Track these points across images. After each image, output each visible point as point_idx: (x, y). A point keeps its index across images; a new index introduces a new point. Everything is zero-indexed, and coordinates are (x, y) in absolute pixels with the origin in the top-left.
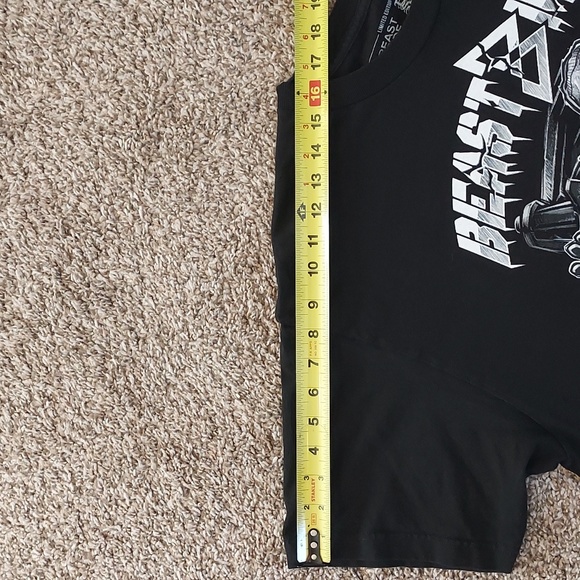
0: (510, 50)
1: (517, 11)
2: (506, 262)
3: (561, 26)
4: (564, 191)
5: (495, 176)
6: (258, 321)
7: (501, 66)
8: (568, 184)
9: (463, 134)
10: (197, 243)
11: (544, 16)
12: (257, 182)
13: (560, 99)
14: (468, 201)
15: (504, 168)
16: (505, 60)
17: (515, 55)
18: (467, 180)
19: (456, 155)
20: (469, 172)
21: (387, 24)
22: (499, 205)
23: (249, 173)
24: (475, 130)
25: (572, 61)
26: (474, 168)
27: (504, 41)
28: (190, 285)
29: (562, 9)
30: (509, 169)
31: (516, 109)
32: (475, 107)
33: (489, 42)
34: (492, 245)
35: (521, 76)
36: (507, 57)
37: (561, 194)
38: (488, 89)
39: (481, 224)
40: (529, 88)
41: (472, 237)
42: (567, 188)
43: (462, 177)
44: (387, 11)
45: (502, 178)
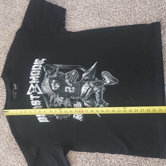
0: (33, 88)
1: (32, 83)
2: (48, 121)
3: (39, 82)
6: (16, 148)
7: (33, 92)
9: (33, 104)
10: (2, 140)
11: (36, 82)
12: (7, 126)
17: (34, 89)
21: (14, 93)
23: (5, 125)
28: (4, 147)
29: (38, 79)
30: (42, 106)
31: (38, 97)
32: (33, 99)
33: (30, 89)
34: (44, 120)
35: (36, 92)
37: (50, 107)
38: (33, 96)
39: (41, 117)
40: (38, 93)
41: (41, 120)
44: (13, 91)
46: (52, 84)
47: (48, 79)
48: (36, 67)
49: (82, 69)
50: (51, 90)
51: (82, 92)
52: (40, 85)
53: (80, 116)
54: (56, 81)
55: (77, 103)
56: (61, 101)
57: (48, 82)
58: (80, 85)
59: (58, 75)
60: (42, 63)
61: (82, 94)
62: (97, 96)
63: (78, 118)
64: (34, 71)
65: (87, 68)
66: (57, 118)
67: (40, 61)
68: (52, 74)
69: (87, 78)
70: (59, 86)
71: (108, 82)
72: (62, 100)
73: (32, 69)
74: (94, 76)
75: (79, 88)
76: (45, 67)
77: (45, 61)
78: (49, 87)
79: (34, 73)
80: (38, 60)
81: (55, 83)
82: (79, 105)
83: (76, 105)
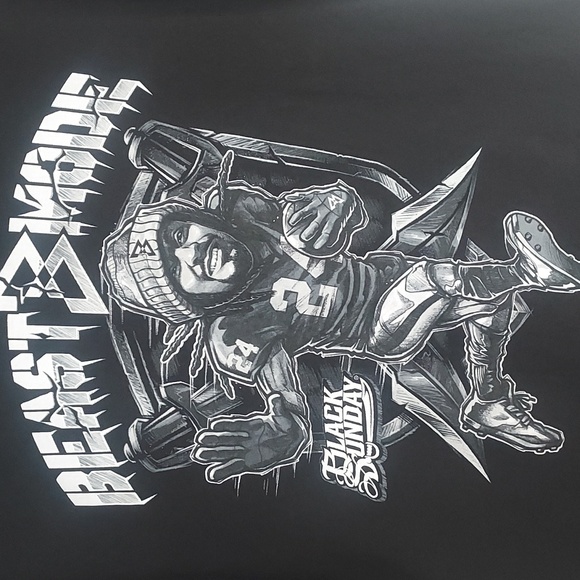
0: (37, 271)
1: (25, 229)
2: (135, 500)
3: (82, 229)
4: (162, 400)
5: (80, 411)
7: (34, 293)
8: (162, 390)
9: (23, 380)
11: (59, 226)
13: (116, 308)
14: (62, 451)
15: (86, 398)
16: (36, 286)
17: (44, 276)
18: (49, 429)
19: (24, 406)
20: (47, 419)
22: (99, 440)
24: (34, 371)
25: (110, 263)
26: (52, 411)
27: (25, 265)
29: (75, 212)
30: (93, 397)
31: (72, 333)
32: (24, 346)
33: (9, 271)
34: (110, 489)
35: (62, 296)
36: (37, 281)
37: (160, 403)
38: (31, 321)
39: (87, 471)
40: (75, 306)
41: (84, 489)
42: (164, 395)
43: (42, 427)
45: (88, 410)
46: (179, 252)
47: (157, 218)
48: (64, 129)
49: (391, 184)
50: (167, 290)
51: (384, 317)
52: (89, 250)
53: (367, 469)
57: (151, 236)
59: (230, 198)
60: (117, 109)
63: (356, 481)
64: (49, 155)
66: (210, 475)
67: (103, 91)
68: (186, 185)
73: (38, 138)
74: (460, 232)
76: (136, 134)
77: (136, 97)
78: (161, 272)
79: (48, 166)
80: (89, 83)
81: (202, 250)
82: (356, 395)
83: (340, 398)
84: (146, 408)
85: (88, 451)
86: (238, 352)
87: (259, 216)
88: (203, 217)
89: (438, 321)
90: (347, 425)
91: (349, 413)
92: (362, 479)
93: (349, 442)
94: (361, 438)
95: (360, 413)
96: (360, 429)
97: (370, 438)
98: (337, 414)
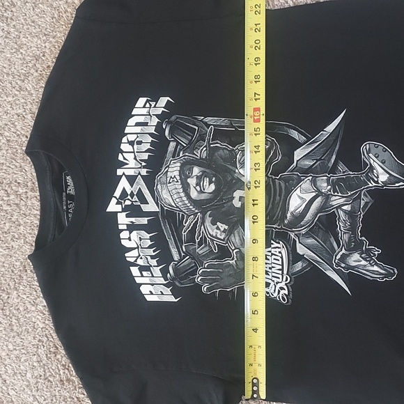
0: (129, 193)
1: (124, 174)
2: (172, 299)
3: (147, 172)
4: (184, 252)
5: (149, 258)
6: (68, 380)
7: (128, 203)
8: (184, 247)
9: (125, 243)
10: (23, 351)
11: (137, 171)
12: (40, 307)
13: (162, 208)
14: (142, 276)
15: (151, 252)
16: (128, 199)
17: (132, 194)
18: (137, 265)
19: (126, 255)
20: (136, 261)
21: (67, 205)
22: (157, 271)
23: (35, 304)
24: (130, 239)
25: (159, 187)
26: (138, 257)
27: (124, 190)
28: (29, 375)
29: (144, 164)
30: (154, 251)
31: (144, 221)
32: (125, 227)
33: (118, 193)
34: (162, 294)
35: (139, 204)
36: (129, 197)
37: (183, 254)
38: (127, 216)
39: (152, 285)
40: (145, 208)
41: (151, 293)
42: (184, 250)
43: (134, 264)
44: (64, 199)
45: (152, 257)
46: (189, 180)
47: (179, 164)
48: (138, 124)
49: (295, 134)
50: (185, 199)
51: (292, 209)
52: (150, 181)
53: (282, 288)
54: (203, 172)
55: (272, 246)
56: (219, 236)
57: (177, 173)
58: (286, 187)
59: (212, 151)
60: (159, 111)
61: (289, 215)
62: (342, 226)
63: (275, 295)
64: (132, 138)
65: (312, 130)
66: (204, 289)
67: (153, 104)
68: (191, 147)
69: (309, 163)
70: (213, 187)
71: (383, 178)
72: (223, 232)
73: (127, 130)
74: (334, 157)
75: (280, 195)
76: (168, 123)
77: (168, 105)
78: (181, 190)
79: (131, 143)
80: (147, 101)
81: (199, 178)
82: (278, 250)
83: (270, 252)
84: (176, 257)
85: (153, 276)
86: (218, 228)
87: (225, 160)
88: (199, 163)
89: (320, 209)
90: (273, 265)
91: (274, 259)
92: (279, 294)
93: (274, 274)
94: (280, 272)
95: (280, 260)
96: (280, 267)
97: (285, 272)
98: (269, 260)
